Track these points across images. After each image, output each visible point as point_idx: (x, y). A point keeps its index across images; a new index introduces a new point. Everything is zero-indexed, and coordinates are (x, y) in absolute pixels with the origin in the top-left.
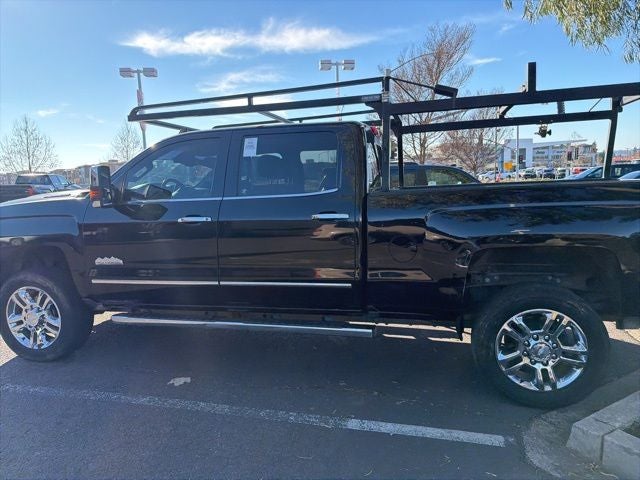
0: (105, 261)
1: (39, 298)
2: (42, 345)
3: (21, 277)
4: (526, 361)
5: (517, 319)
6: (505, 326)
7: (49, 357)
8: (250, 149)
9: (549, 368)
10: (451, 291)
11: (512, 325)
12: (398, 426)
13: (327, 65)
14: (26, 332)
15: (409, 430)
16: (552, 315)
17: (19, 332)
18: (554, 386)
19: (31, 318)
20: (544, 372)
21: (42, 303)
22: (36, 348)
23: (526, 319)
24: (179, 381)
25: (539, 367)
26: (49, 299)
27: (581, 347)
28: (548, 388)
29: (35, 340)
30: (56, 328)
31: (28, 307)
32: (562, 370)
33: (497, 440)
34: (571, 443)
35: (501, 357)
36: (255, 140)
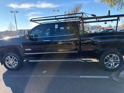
0: (28, 50)
1: (13, 58)
4: (109, 63)
6: (106, 58)
7: (15, 70)
8: (56, 27)
9: (113, 64)
10: (97, 52)
11: (107, 57)
13: (54, 11)
14: (10, 65)
15: (91, 77)
16: (114, 55)
17: (8, 65)
18: (114, 67)
19: (11, 62)
20: (113, 65)
21: (13, 59)
22: (12, 68)
23: (109, 56)
24: (44, 72)
25: (111, 64)
26: (15, 58)
27: (118, 60)
29: (12, 66)
30: (17, 64)
31: (10, 60)
32: (115, 64)
33: (107, 77)
34: (120, 76)
35: (105, 63)
36: (57, 25)
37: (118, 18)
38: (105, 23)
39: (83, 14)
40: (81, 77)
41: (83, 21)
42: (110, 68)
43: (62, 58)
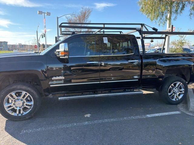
0: (57, 78)
1: (23, 95)
2: (23, 113)
4: (173, 94)
5: (172, 85)
6: (170, 87)
7: (27, 118)
8: (106, 40)
9: (177, 95)
10: (161, 79)
11: (172, 86)
12: (162, 113)
13: (41, 13)
14: (14, 110)
16: (178, 83)
17: (10, 110)
19: (18, 103)
20: (177, 96)
21: (24, 97)
22: (20, 115)
23: (174, 84)
26: (28, 94)
28: (177, 100)
29: (20, 112)
30: (31, 106)
31: (16, 99)
32: (179, 95)
33: (178, 112)
34: (191, 109)
35: (169, 94)
37: (166, 36)
39: (142, 26)
41: (142, 36)
42: (174, 100)
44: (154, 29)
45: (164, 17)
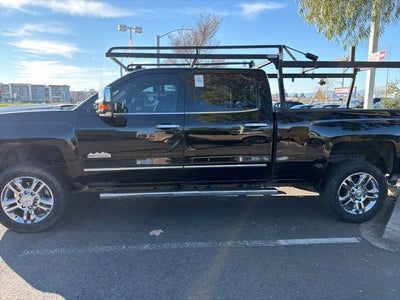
0: (97, 155)
1: (34, 185)
2: (34, 220)
3: (18, 169)
4: (351, 200)
5: (349, 179)
6: (344, 183)
7: (42, 228)
8: (199, 81)
9: (361, 202)
10: (319, 166)
11: (347, 182)
13: (124, 28)
14: (19, 212)
15: (311, 241)
16: (364, 176)
18: (363, 210)
19: (26, 200)
20: (360, 204)
21: (35, 189)
22: (29, 222)
23: (353, 178)
25: (357, 202)
26: (44, 184)
27: (375, 190)
28: (361, 212)
29: (28, 217)
30: (49, 206)
31: (22, 192)
32: (367, 202)
33: (353, 240)
34: (386, 236)
35: (341, 199)
36: (201, 77)
37: (356, 71)
38: (322, 83)
39: (281, 51)
40: (283, 242)
41: (281, 71)
42: (353, 212)
43: (212, 186)
44: (308, 56)
45: (357, 30)
